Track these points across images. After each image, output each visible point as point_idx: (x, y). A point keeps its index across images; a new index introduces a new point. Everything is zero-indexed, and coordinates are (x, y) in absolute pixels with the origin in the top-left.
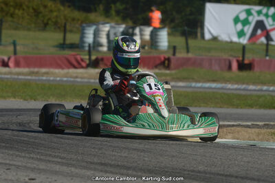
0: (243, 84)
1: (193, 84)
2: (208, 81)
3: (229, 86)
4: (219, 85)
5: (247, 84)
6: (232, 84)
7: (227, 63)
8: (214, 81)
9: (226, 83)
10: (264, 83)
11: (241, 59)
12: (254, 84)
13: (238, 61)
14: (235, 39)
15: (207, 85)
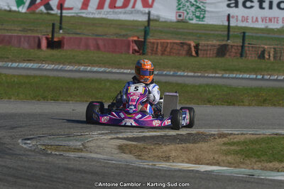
0: (60, 63)
1: (10, 64)
2: (24, 61)
3: (46, 66)
4: (36, 66)
5: (64, 64)
6: (49, 64)
7: (37, 40)
8: (29, 61)
9: (42, 63)
10: (80, 63)
11: (50, 36)
12: (70, 63)
13: (47, 39)
14: (14, 8)
15: (24, 65)
